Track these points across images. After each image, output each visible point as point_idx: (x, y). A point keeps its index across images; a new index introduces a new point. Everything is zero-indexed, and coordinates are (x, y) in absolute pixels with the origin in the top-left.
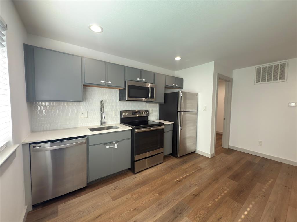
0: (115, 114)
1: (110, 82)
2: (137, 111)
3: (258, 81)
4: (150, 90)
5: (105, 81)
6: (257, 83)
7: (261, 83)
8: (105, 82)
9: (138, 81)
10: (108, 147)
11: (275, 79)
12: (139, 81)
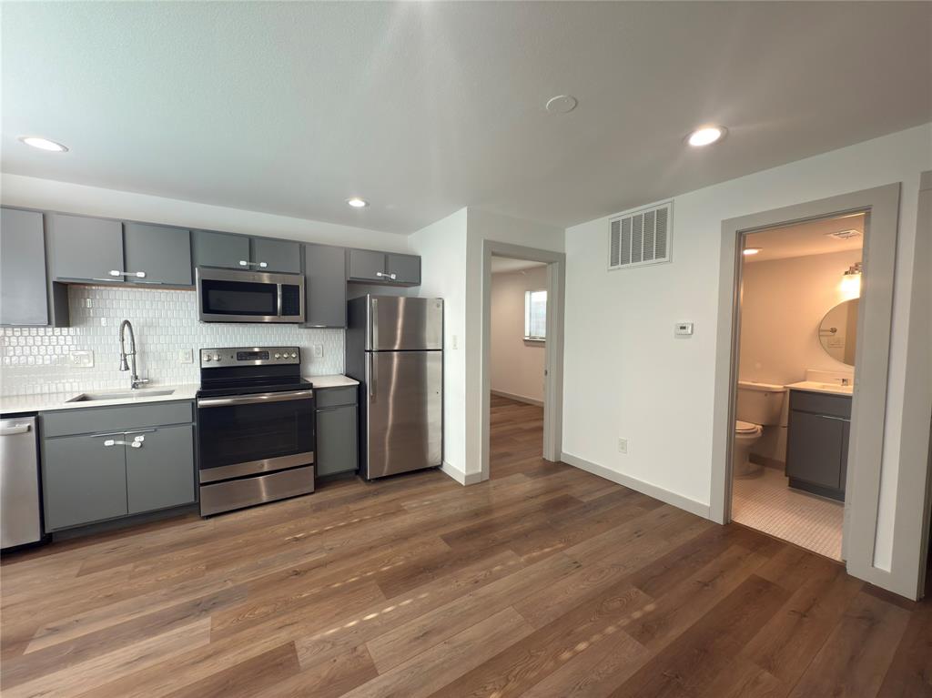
0: (186, 359)
1: (141, 275)
2: (256, 350)
3: (614, 262)
4: (279, 293)
5: (125, 271)
6: (613, 267)
7: (620, 266)
8: (123, 274)
9: (242, 269)
10: (109, 443)
11: (648, 256)
12: (248, 268)
